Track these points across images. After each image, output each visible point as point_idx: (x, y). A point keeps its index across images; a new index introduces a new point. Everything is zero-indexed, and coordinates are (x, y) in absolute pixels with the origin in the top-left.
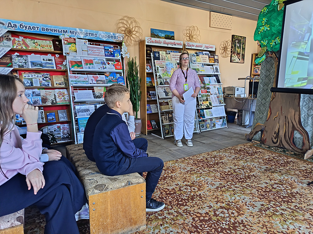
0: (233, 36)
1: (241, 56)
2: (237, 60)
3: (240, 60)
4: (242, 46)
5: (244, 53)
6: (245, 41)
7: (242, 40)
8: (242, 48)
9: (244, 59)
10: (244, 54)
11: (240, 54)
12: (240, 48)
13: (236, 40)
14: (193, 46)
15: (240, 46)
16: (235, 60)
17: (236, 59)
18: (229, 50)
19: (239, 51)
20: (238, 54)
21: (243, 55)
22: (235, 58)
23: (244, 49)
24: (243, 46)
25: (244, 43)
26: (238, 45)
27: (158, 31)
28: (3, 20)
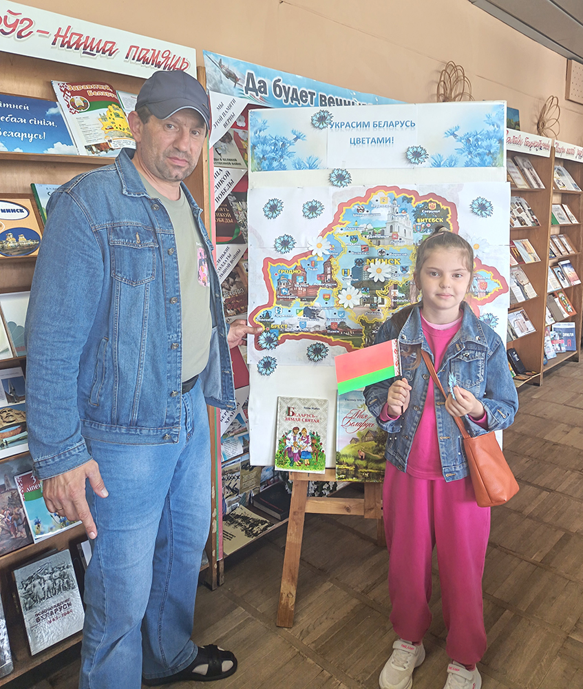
14: (564, 151)
28: (236, 64)
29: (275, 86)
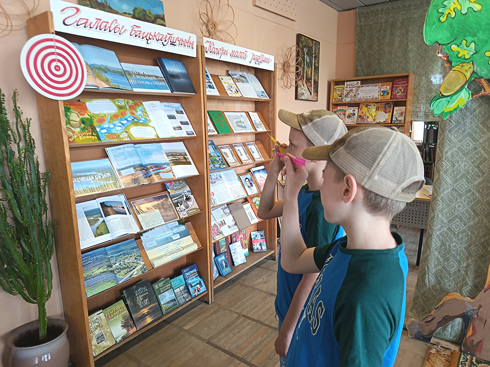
0: (299, 36)
1: (313, 86)
2: (307, 95)
3: (311, 94)
4: (313, 62)
5: (317, 79)
6: (319, 52)
7: (314, 47)
8: (313, 67)
9: (317, 92)
10: (317, 81)
11: (311, 80)
12: (312, 67)
13: (305, 46)
14: (225, 53)
15: (311, 62)
16: (304, 94)
17: (304, 92)
18: (293, 69)
19: (310, 73)
20: (308, 80)
21: (316, 83)
22: (304, 90)
23: (317, 69)
24: (315, 63)
25: (317, 57)
26: (308, 60)
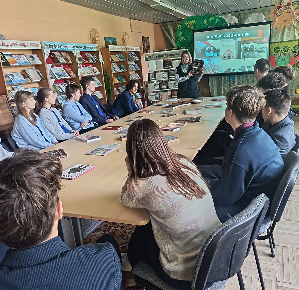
0: (143, 37)
7: (148, 40)
13: (145, 40)
14: (130, 49)
19: (147, 49)
24: (148, 45)
27: (108, 39)
28: (47, 42)
29: (55, 45)
